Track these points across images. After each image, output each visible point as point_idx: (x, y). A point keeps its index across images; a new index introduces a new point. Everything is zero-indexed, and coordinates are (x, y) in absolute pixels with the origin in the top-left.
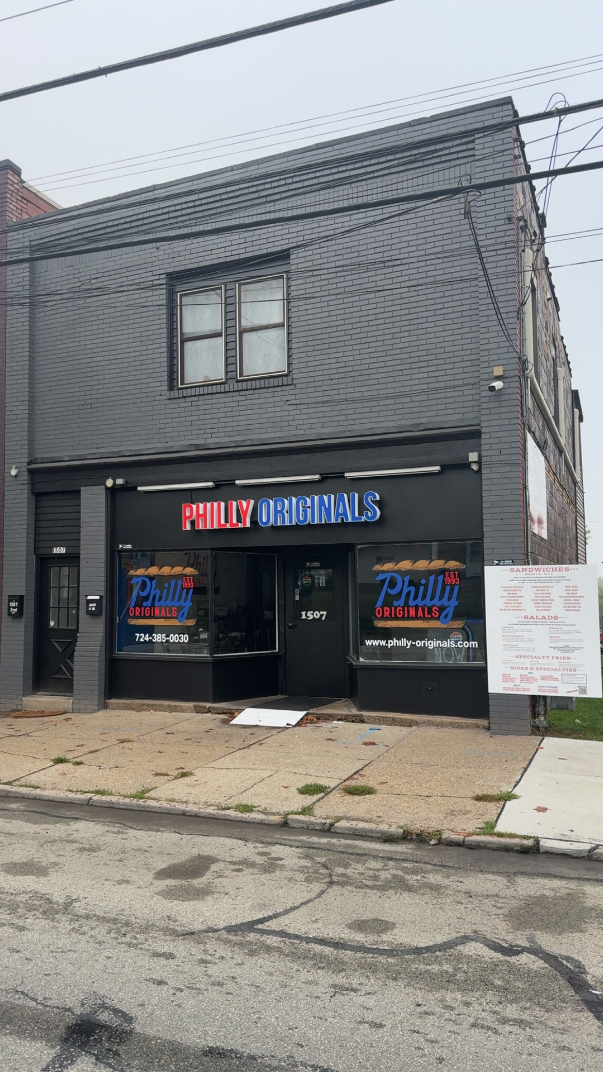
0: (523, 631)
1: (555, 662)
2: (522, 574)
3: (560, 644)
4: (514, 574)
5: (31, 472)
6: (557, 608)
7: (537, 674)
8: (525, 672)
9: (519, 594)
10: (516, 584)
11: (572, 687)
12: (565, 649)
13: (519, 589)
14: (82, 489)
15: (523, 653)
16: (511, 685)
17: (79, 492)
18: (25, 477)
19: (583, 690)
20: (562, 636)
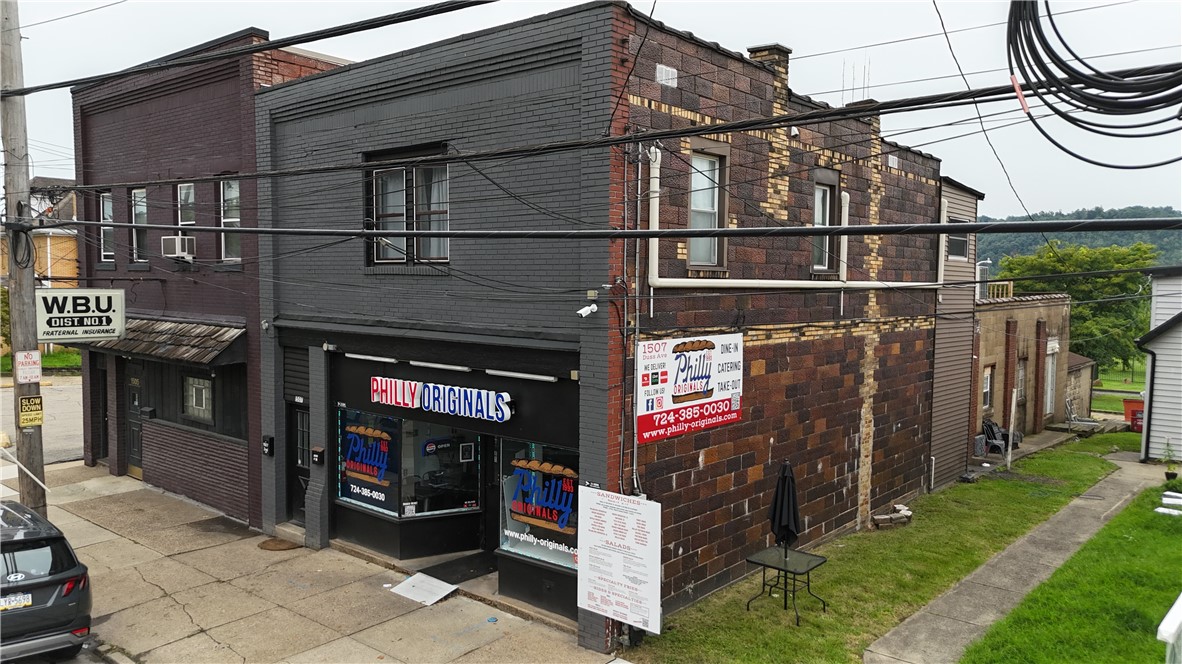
0: (604, 554)
1: (627, 590)
2: (606, 500)
3: (631, 575)
4: (600, 498)
5: (276, 327)
6: (630, 539)
7: (613, 599)
8: (605, 595)
9: (603, 518)
10: (601, 508)
11: (639, 618)
12: (634, 580)
13: (602, 513)
14: (310, 348)
15: (604, 576)
16: (593, 603)
17: (308, 350)
18: (272, 331)
19: (646, 623)
20: (633, 568)
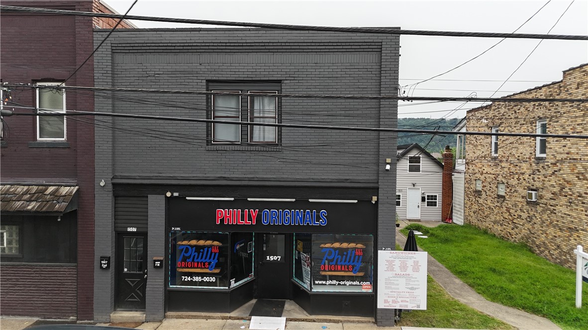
0: (394, 280)
1: (408, 294)
2: (395, 255)
3: (410, 286)
4: (392, 255)
5: (113, 184)
6: (410, 271)
8: (394, 299)
9: (393, 264)
11: (414, 305)
13: (393, 261)
14: (149, 196)
18: (110, 187)
19: (419, 306)
20: (411, 283)
